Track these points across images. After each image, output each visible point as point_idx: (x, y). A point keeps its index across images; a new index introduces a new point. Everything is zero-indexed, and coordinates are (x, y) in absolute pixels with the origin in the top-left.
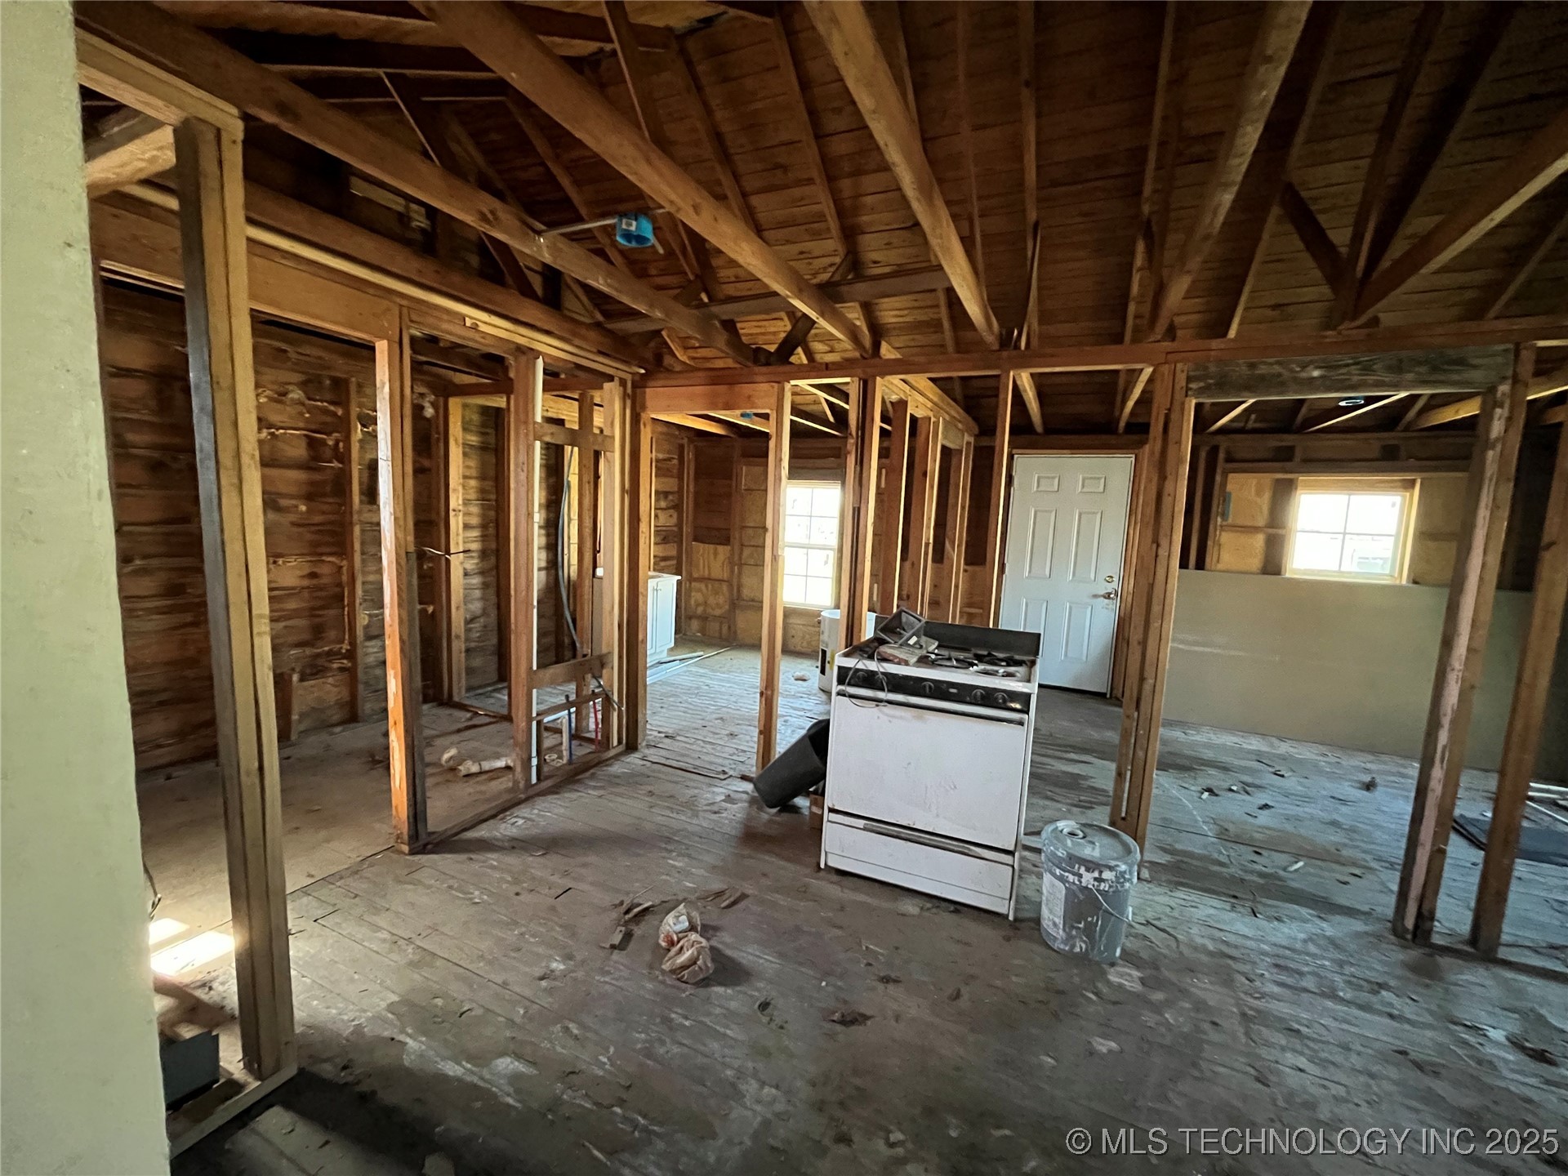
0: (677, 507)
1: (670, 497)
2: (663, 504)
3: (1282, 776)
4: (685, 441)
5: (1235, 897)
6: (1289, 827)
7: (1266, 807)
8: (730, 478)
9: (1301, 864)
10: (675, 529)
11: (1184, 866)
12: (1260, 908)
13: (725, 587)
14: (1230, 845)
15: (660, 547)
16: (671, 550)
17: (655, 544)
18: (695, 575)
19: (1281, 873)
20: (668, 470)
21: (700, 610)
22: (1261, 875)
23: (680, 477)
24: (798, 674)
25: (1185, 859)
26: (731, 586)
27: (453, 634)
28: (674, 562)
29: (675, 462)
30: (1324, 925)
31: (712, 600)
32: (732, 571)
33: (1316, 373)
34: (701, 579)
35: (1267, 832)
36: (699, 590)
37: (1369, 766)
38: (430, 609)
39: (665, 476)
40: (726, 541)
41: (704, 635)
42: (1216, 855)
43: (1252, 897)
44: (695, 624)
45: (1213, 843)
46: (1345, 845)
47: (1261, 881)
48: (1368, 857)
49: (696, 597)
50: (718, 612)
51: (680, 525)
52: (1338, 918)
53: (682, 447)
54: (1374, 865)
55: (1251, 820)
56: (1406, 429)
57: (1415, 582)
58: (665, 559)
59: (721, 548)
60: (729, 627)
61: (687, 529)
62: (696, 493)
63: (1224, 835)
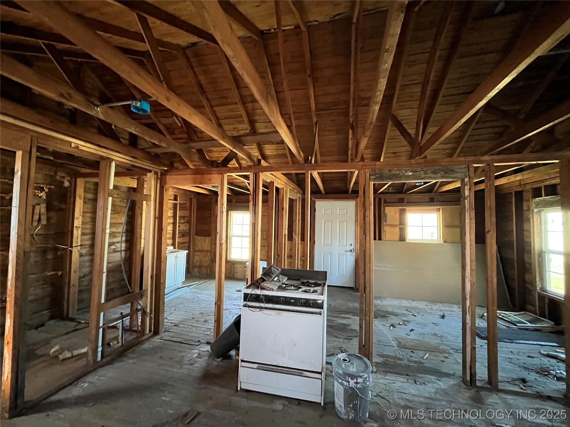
0: (189, 222)
1: (186, 218)
2: (182, 221)
3: (415, 316)
4: (193, 196)
5: (408, 375)
6: (421, 339)
7: (412, 330)
8: (211, 211)
9: (427, 355)
10: (188, 231)
11: (387, 362)
12: (417, 379)
13: (209, 253)
14: (402, 349)
15: (182, 239)
16: (186, 239)
17: (178, 237)
18: (197, 249)
19: (422, 360)
20: (185, 207)
21: (198, 264)
22: (415, 362)
23: (190, 210)
24: (238, 289)
25: (389, 359)
26: (211, 253)
27: (71, 284)
28: (188, 244)
29: (188, 204)
30: (440, 383)
31: (203, 259)
32: (212, 247)
33: (410, 174)
34: (199, 251)
35: (414, 341)
36: (198, 255)
37: (441, 308)
38: (60, 273)
39: (183, 210)
40: (209, 235)
41: (200, 273)
42: (398, 355)
43: (413, 374)
44: (196, 270)
45: (397, 350)
46: (440, 344)
47: (416, 365)
48: (449, 348)
49: (197, 258)
50: (206, 264)
51: (190, 229)
52: (445, 379)
53: (191, 199)
54: (452, 351)
55: (408, 337)
56: (435, 192)
57: (445, 242)
58: (183, 243)
59: (207, 238)
60: (210, 270)
61: (193, 231)
62: (197, 216)
63: (399, 345)
